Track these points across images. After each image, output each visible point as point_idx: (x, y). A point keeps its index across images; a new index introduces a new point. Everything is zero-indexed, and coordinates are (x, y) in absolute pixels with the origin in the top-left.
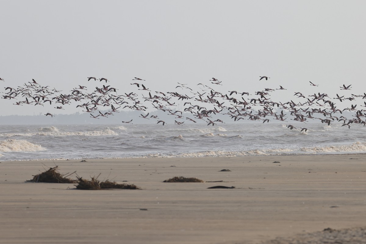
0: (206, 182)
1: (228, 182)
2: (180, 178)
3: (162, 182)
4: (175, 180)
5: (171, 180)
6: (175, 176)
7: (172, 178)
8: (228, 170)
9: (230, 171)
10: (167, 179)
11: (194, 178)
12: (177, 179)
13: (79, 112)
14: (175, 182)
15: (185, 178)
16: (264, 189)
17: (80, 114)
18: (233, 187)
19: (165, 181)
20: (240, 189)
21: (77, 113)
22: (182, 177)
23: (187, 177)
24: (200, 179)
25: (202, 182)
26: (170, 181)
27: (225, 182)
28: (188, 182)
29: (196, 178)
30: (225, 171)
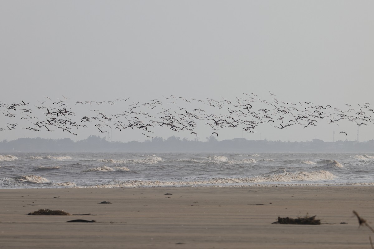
0: (73, 215)
1: (97, 215)
2: (46, 210)
3: (27, 215)
4: (41, 212)
5: (36, 212)
6: (40, 209)
7: (37, 210)
8: (108, 203)
9: (110, 203)
10: (32, 211)
11: (60, 211)
12: (42, 212)
13: (6, 140)
14: (40, 215)
15: (51, 211)
16: (126, 223)
17: (8, 142)
18: (93, 221)
19: (30, 214)
20: (100, 223)
21: (4, 140)
22: (48, 210)
23: (53, 210)
24: (66, 211)
25: (69, 215)
26: (35, 214)
27: (92, 215)
28: (53, 215)
29: (62, 211)
30: (105, 203)
